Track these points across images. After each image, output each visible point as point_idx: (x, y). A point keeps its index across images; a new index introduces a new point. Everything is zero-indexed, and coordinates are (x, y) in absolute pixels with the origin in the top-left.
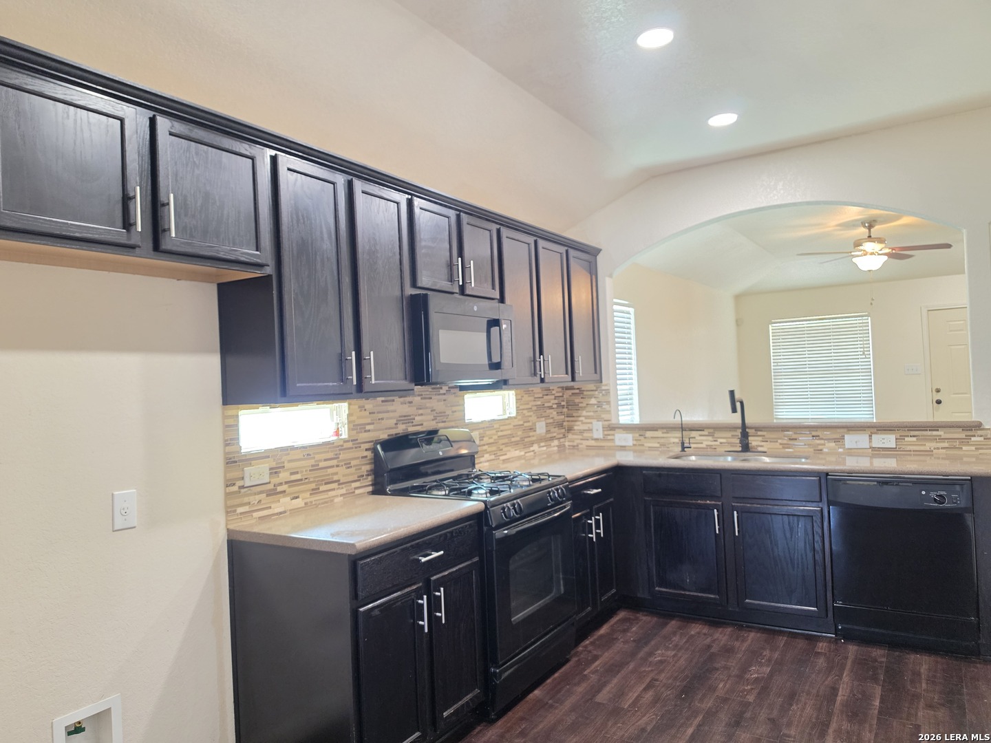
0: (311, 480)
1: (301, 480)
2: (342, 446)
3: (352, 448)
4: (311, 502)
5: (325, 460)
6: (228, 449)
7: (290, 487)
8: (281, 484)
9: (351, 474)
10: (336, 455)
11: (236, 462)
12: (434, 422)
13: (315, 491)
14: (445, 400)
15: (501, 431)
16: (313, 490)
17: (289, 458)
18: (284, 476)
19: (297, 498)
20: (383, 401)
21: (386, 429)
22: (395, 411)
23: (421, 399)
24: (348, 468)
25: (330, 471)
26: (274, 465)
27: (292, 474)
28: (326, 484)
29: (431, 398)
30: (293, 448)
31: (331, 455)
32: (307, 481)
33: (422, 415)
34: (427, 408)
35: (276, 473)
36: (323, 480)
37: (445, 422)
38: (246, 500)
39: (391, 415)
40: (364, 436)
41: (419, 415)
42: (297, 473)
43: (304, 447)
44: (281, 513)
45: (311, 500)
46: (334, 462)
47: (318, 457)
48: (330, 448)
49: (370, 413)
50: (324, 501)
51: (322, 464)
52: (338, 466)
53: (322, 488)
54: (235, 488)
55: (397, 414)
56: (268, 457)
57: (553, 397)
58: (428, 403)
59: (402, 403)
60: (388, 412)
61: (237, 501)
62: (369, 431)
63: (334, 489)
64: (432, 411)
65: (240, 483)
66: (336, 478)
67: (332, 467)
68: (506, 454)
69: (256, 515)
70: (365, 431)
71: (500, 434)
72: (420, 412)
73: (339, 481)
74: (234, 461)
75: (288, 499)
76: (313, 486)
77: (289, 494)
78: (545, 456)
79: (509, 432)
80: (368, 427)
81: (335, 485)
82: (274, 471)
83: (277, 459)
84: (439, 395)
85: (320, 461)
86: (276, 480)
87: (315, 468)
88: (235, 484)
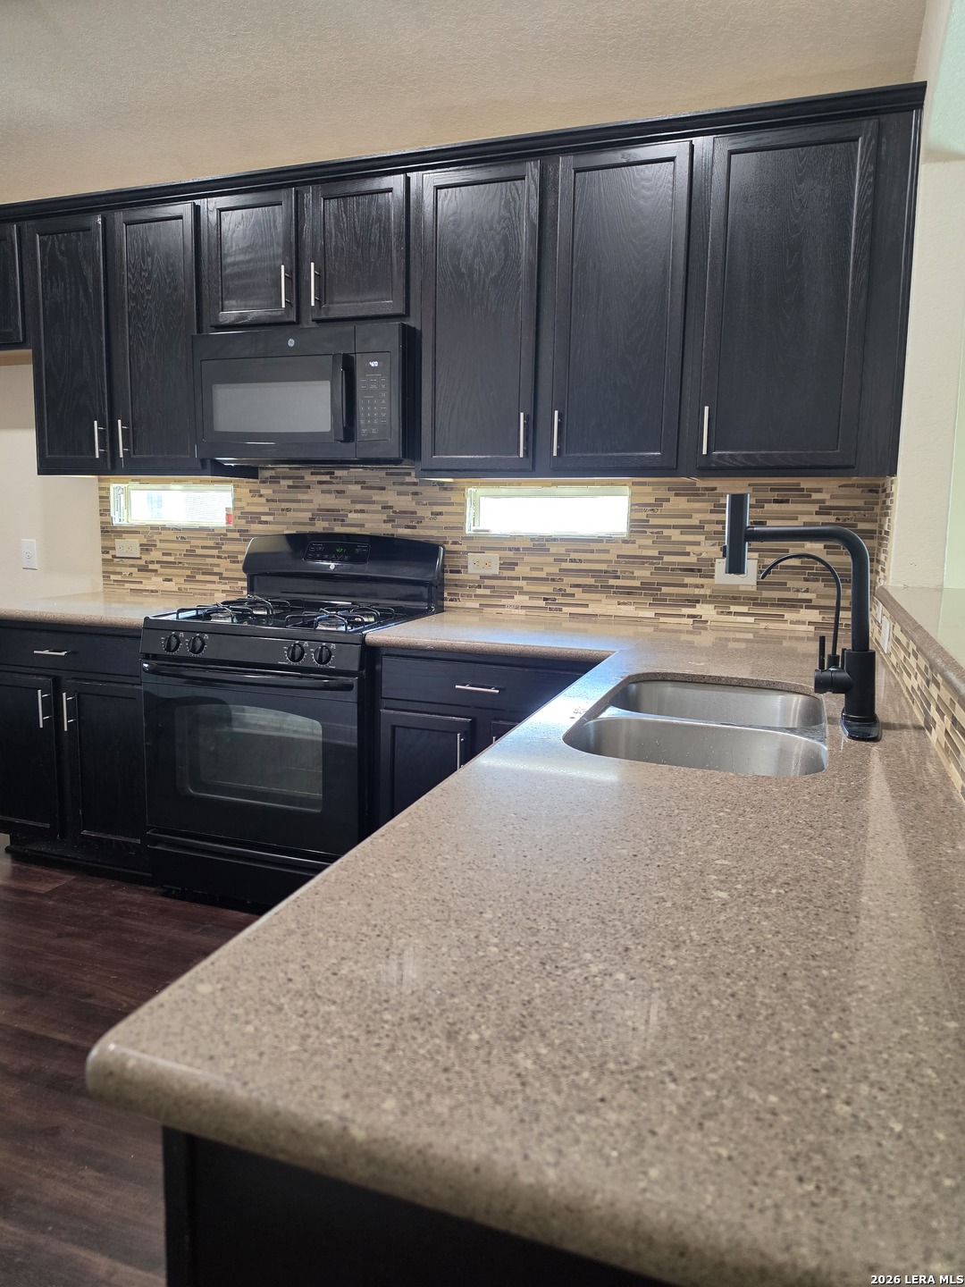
0: (186, 565)
1: (175, 563)
2: (224, 535)
3: (239, 540)
4: (186, 589)
5: (203, 547)
6: (105, 519)
7: (162, 567)
8: (152, 562)
9: (237, 570)
10: (218, 544)
11: (108, 532)
12: (389, 525)
13: (190, 579)
14: (415, 494)
15: (572, 561)
16: (188, 576)
17: (161, 537)
18: (155, 555)
19: (170, 580)
20: (289, 487)
21: (294, 523)
22: (311, 501)
23: (362, 488)
24: (234, 562)
25: (209, 561)
26: (145, 541)
27: (164, 554)
28: (203, 574)
29: (384, 489)
30: (164, 528)
31: (211, 543)
32: (181, 565)
33: (362, 511)
34: (374, 502)
35: (147, 550)
36: (199, 569)
37: (414, 527)
38: (118, 569)
39: (303, 506)
40: (256, 528)
41: (356, 511)
42: (170, 554)
43: (176, 529)
44: (152, 591)
45: (186, 586)
46: (215, 552)
47: (194, 542)
48: (208, 535)
49: (267, 500)
50: (199, 590)
51: (199, 551)
52: (219, 557)
53: (199, 577)
54: (109, 556)
55: (314, 506)
56: (138, 532)
58: (377, 496)
59: (323, 492)
60: (299, 501)
61: (110, 569)
62: (266, 522)
63: (214, 582)
64: (384, 508)
65: (112, 552)
66: (216, 570)
67: (213, 557)
68: (587, 606)
69: (127, 585)
70: (261, 522)
71: (564, 565)
72: (359, 507)
73: (221, 574)
74: (108, 531)
75: (160, 579)
76: (188, 572)
77: (161, 575)
78: (750, 636)
79: (603, 567)
80: (264, 518)
81: (216, 578)
82: (146, 548)
83: (150, 536)
84: (402, 484)
85: (198, 547)
86: (146, 557)
87: (190, 553)
88: (108, 552)
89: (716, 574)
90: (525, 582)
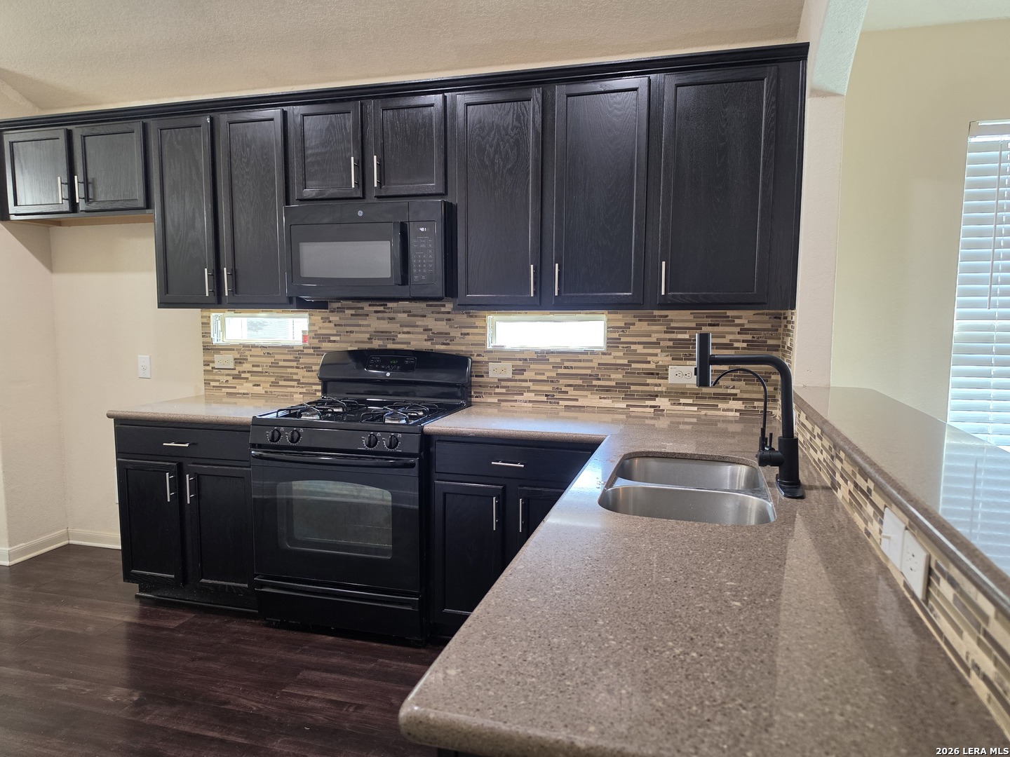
0: (271, 374)
1: (262, 372)
2: (301, 351)
3: (314, 355)
4: (271, 392)
5: (284, 360)
6: (206, 340)
7: (252, 376)
8: (244, 372)
9: (312, 377)
10: (296, 358)
11: (209, 349)
12: (429, 343)
13: (275, 384)
14: (449, 320)
15: (565, 368)
16: (272, 382)
17: (251, 353)
18: (247, 366)
19: (258, 385)
20: (352, 315)
21: (356, 342)
22: (369, 326)
23: (408, 316)
24: (309, 371)
25: (289, 370)
26: (238, 356)
27: (253, 366)
28: (284, 380)
29: (425, 316)
30: (254, 346)
31: (291, 357)
32: (267, 374)
33: (408, 333)
34: (417, 326)
35: (240, 363)
36: (282, 377)
37: (448, 344)
38: (217, 378)
39: (363, 329)
40: (327, 346)
41: (404, 333)
42: (258, 366)
43: (264, 347)
44: (244, 394)
45: (271, 390)
46: (294, 364)
47: (277, 357)
48: (289, 351)
49: (335, 325)
50: (284, 394)
51: (281, 363)
52: (297, 368)
53: (281, 383)
54: (210, 368)
55: (371, 329)
56: (233, 350)
57: (738, 329)
58: (419, 322)
59: (378, 319)
60: (360, 326)
61: (211, 377)
62: (334, 341)
63: (293, 387)
64: (425, 330)
65: (212, 365)
66: (295, 377)
67: (292, 367)
68: (577, 400)
69: (224, 390)
70: (330, 341)
71: (560, 371)
72: (406, 329)
73: (299, 380)
74: (209, 348)
75: (251, 385)
76: (273, 379)
77: (251, 382)
78: (695, 420)
79: (589, 372)
80: (332, 338)
81: (295, 383)
82: (238, 361)
83: (242, 352)
84: (439, 313)
85: (280, 360)
86: (239, 368)
87: (275, 365)
88: (209, 365)
89: (669, 376)
90: (531, 383)
